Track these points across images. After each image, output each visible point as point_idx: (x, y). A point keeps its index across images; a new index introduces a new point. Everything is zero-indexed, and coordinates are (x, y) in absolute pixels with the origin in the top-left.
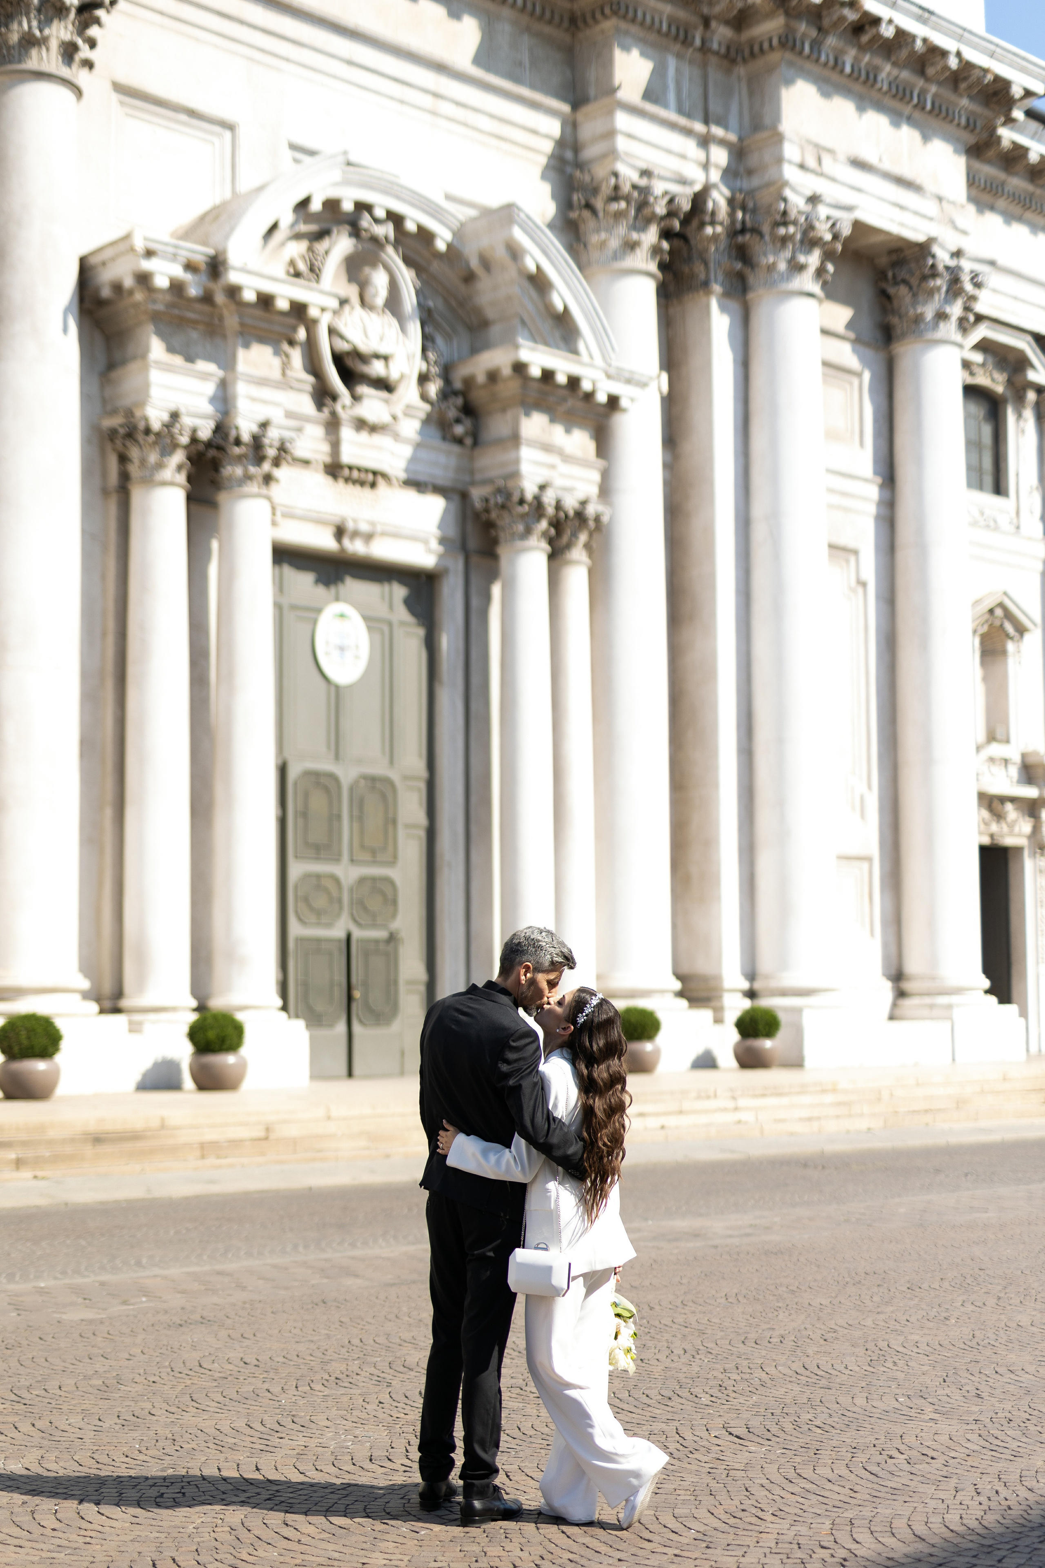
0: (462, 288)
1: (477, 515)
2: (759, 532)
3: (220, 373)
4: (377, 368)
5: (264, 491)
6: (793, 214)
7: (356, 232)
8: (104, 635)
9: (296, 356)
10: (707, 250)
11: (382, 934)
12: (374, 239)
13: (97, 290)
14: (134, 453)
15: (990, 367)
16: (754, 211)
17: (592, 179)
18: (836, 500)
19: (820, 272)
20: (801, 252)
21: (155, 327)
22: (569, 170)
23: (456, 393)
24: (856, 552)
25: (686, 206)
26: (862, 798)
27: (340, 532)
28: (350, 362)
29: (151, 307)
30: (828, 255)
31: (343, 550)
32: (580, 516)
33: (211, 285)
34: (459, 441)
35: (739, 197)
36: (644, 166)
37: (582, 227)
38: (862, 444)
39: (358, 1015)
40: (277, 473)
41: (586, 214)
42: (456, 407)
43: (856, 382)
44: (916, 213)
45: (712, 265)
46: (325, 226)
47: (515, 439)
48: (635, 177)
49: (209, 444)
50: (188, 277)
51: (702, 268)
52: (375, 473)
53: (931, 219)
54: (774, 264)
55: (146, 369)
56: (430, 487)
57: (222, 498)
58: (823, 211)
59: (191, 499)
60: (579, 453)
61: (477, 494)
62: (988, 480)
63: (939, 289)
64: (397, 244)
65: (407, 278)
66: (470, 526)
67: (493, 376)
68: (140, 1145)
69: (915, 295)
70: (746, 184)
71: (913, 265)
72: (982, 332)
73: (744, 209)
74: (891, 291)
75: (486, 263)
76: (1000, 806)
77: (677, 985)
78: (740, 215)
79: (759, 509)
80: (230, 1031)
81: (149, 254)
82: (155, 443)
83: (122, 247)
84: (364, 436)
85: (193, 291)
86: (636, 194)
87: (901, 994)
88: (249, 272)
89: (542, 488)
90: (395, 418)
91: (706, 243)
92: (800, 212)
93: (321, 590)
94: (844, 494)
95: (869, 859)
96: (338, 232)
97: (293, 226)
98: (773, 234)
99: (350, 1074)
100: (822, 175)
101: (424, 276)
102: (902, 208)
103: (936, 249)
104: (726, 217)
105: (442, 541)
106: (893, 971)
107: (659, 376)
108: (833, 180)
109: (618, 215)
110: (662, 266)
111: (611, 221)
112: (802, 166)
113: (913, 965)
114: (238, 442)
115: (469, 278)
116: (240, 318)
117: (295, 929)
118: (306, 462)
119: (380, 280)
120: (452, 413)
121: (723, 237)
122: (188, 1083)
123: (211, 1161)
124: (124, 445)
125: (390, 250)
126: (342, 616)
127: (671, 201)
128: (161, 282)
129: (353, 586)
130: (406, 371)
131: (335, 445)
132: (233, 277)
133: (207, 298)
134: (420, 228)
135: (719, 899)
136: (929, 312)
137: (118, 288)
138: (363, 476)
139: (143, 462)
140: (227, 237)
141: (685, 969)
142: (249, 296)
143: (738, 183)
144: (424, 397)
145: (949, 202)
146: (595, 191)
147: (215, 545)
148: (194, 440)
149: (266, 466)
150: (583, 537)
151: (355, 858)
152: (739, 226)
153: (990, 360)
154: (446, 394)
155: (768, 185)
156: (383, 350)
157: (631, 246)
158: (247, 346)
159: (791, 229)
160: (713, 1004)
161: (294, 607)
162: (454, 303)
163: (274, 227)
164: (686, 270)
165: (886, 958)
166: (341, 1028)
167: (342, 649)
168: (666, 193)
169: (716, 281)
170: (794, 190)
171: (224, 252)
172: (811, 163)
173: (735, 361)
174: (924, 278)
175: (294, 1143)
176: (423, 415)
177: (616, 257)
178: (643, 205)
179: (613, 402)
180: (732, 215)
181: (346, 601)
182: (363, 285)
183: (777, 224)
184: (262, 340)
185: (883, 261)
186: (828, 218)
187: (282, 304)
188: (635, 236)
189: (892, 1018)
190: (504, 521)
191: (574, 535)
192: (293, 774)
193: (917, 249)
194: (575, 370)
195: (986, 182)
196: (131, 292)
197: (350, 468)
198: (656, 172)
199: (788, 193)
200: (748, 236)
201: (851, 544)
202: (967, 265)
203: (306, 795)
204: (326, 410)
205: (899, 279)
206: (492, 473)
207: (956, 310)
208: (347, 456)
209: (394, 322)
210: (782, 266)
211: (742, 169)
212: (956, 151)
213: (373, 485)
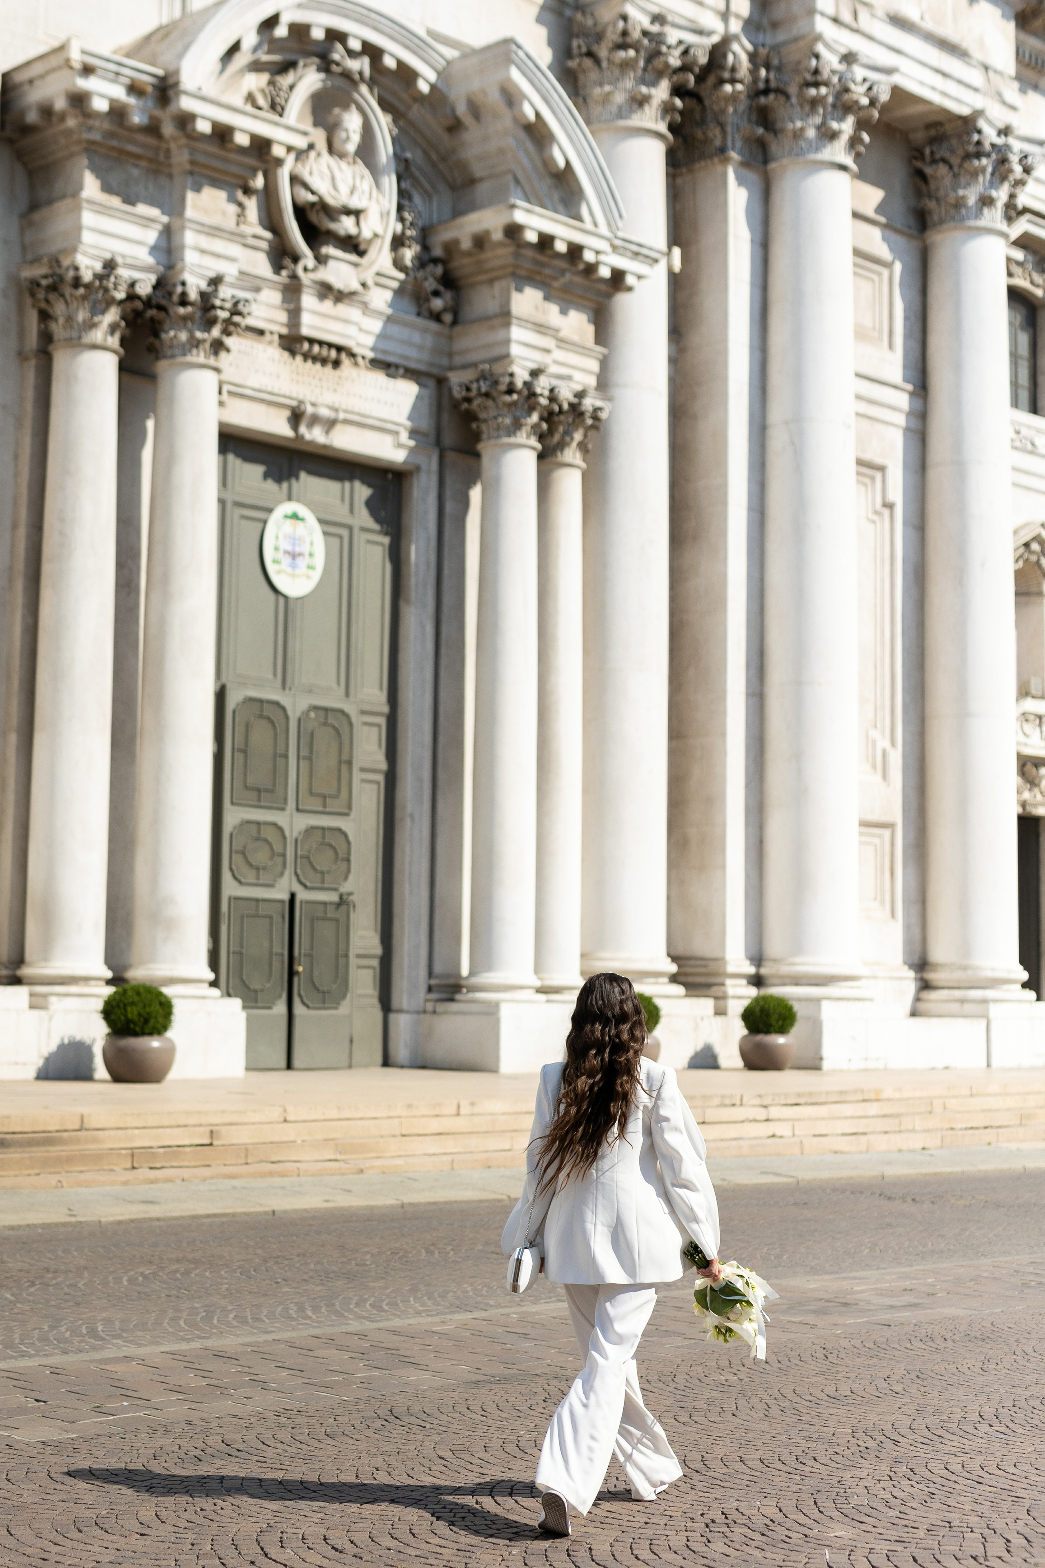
0: (445, 137)
1: (455, 405)
2: (777, 439)
3: (165, 219)
4: (347, 225)
5: (212, 361)
6: (825, 74)
7: (326, 65)
8: (15, 526)
9: (252, 205)
10: (723, 111)
11: (333, 897)
12: (347, 75)
13: (22, 113)
14: (59, 309)
15: (1030, 266)
16: (779, 69)
17: (595, 25)
18: (863, 408)
19: (854, 141)
20: (833, 119)
21: (89, 159)
22: (568, 12)
23: (435, 261)
24: (882, 469)
25: (703, 60)
26: (884, 754)
27: (296, 417)
28: (313, 217)
29: (86, 136)
30: (862, 124)
31: (299, 438)
32: (575, 409)
33: (158, 113)
34: (437, 317)
35: (763, 52)
36: (656, 10)
37: (581, 78)
38: (891, 346)
39: (300, 996)
40: (229, 341)
41: (588, 62)
42: (435, 279)
43: (885, 272)
44: (960, 82)
45: (729, 129)
46: (290, 57)
47: (505, 316)
48: (645, 22)
49: (148, 302)
50: (132, 101)
51: (717, 131)
52: (339, 349)
53: (976, 90)
54: (802, 129)
55: (78, 209)
56: (401, 371)
57: (162, 366)
58: (859, 72)
59: (124, 368)
60: (575, 338)
61: (456, 379)
62: (1024, 395)
63: (983, 170)
64: (372, 83)
65: (383, 123)
66: (445, 416)
67: (480, 241)
68: (54, 1151)
69: (956, 176)
70: (770, 39)
71: (954, 142)
72: (1023, 226)
73: (768, 68)
74: (928, 170)
75: (475, 110)
76: (1034, 770)
77: (673, 968)
78: (763, 72)
79: (777, 414)
80: (155, 1008)
81: (88, 70)
82: (84, 298)
83: (54, 61)
84: (327, 306)
85: (137, 119)
86: (646, 42)
87: (925, 986)
88: (204, 99)
89: (535, 373)
90: (364, 285)
91: (723, 103)
92: (833, 72)
93: (270, 485)
94: (872, 402)
95: (890, 826)
96: (305, 66)
97: (255, 49)
98: (801, 95)
99: (289, 1066)
100: (856, 31)
101: (401, 123)
102: (944, 75)
103: (982, 124)
104: (747, 73)
105: (414, 433)
106: (916, 959)
107: (669, 252)
108: (870, 38)
109: (626, 65)
110: (671, 128)
111: (617, 72)
112: (835, 20)
113: (939, 953)
114: (184, 301)
115: (455, 127)
116: (190, 154)
117: (230, 888)
118: (261, 332)
119: (352, 122)
120: (430, 285)
121: (743, 97)
122: (101, 1071)
123: (144, 1173)
124: (47, 301)
125: (364, 89)
126: (295, 517)
127: (686, 52)
128: (100, 105)
129: (307, 482)
130: (380, 231)
131: (295, 314)
132: (186, 104)
133: (153, 129)
134: (400, 63)
135: (723, 867)
136: (972, 196)
137: (47, 111)
138: (325, 352)
139: (70, 319)
140: (181, 56)
141: (680, 951)
142: (204, 127)
143: (761, 38)
144: (398, 264)
145: (996, 72)
146: (599, 37)
147: (150, 424)
148: (132, 296)
149: (216, 332)
150: (578, 436)
151: (300, 807)
152: (761, 85)
153: (1030, 258)
154: (422, 262)
155: (796, 39)
156: (355, 203)
157: (641, 102)
158: (198, 189)
159: (823, 90)
160: (715, 990)
161: (239, 504)
162: (434, 157)
163: (235, 48)
164: (699, 134)
165: (908, 943)
166: (280, 1008)
167: (294, 556)
168: (680, 42)
169: (733, 149)
170: (827, 45)
171: (177, 72)
172: (847, 17)
173: (752, 241)
174: (968, 156)
175: (245, 1153)
176: (395, 285)
177: (620, 115)
178: (654, 55)
179: (618, 278)
180: (754, 72)
181: (298, 501)
182: (331, 129)
183: (808, 85)
184: (216, 183)
185: (919, 137)
186: (865, 80)
187: (242, 139)
188: (644, 90)
189: (914, 1014)
190: (487, 411)
191: (568, 433)
192: (233, 700)
193: (960, 122)
194: (578, 238)
195: (1030, 56)
196: (62, 117)
197: (311, 341)
198: (670, 18)
199: (820, 48)
200: (772, 96)
201: (879, 460)
202: (1017, 146)
203: (247, 727)
204: (284, 273)
205: (937, 156)
206: (474, 357)
207: (1001, 195)
208: (309, 325)
209: (366, 172)
210: (811, 133)
211: (765, 22)
212: (1003, 16)
213: (336, 364)
